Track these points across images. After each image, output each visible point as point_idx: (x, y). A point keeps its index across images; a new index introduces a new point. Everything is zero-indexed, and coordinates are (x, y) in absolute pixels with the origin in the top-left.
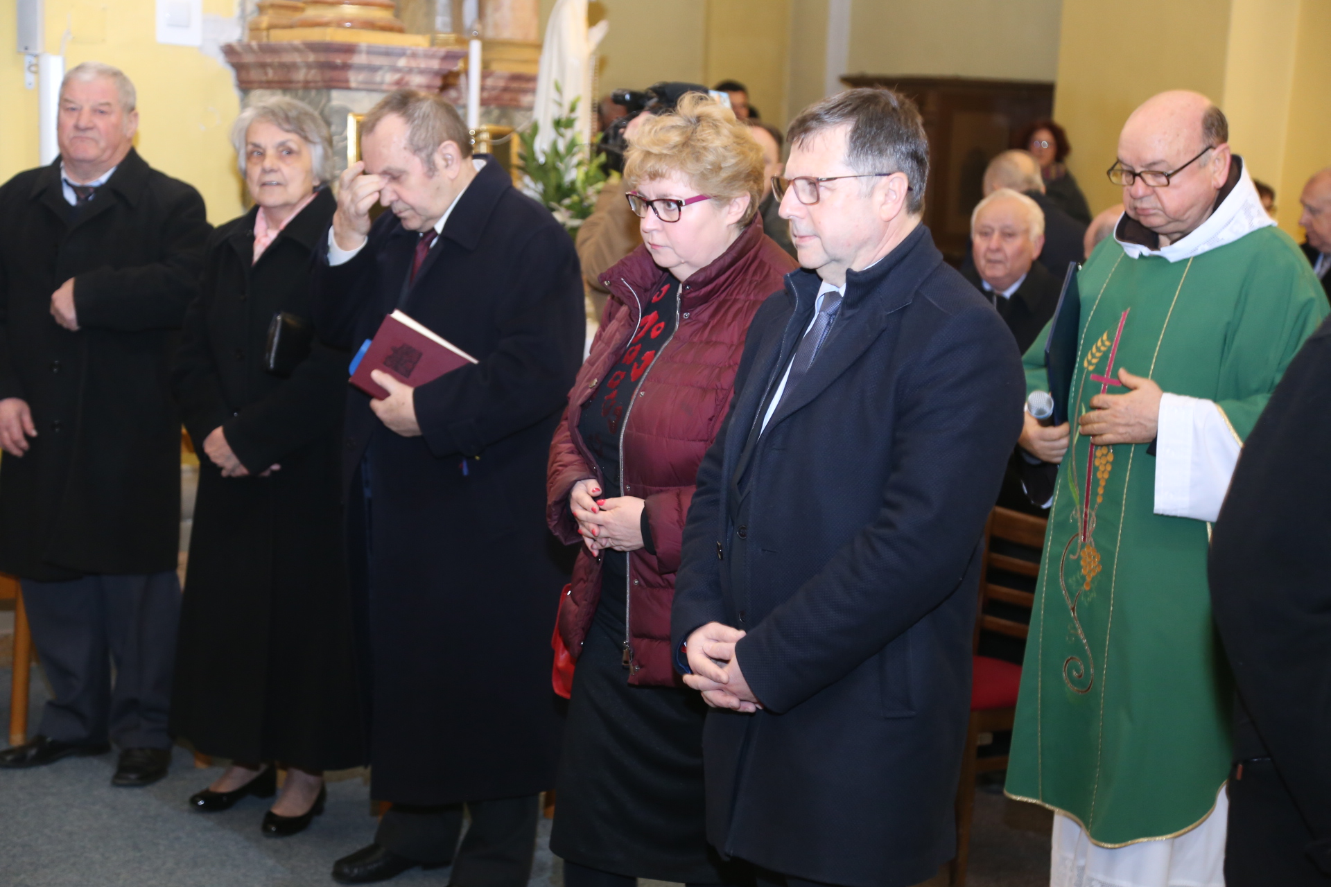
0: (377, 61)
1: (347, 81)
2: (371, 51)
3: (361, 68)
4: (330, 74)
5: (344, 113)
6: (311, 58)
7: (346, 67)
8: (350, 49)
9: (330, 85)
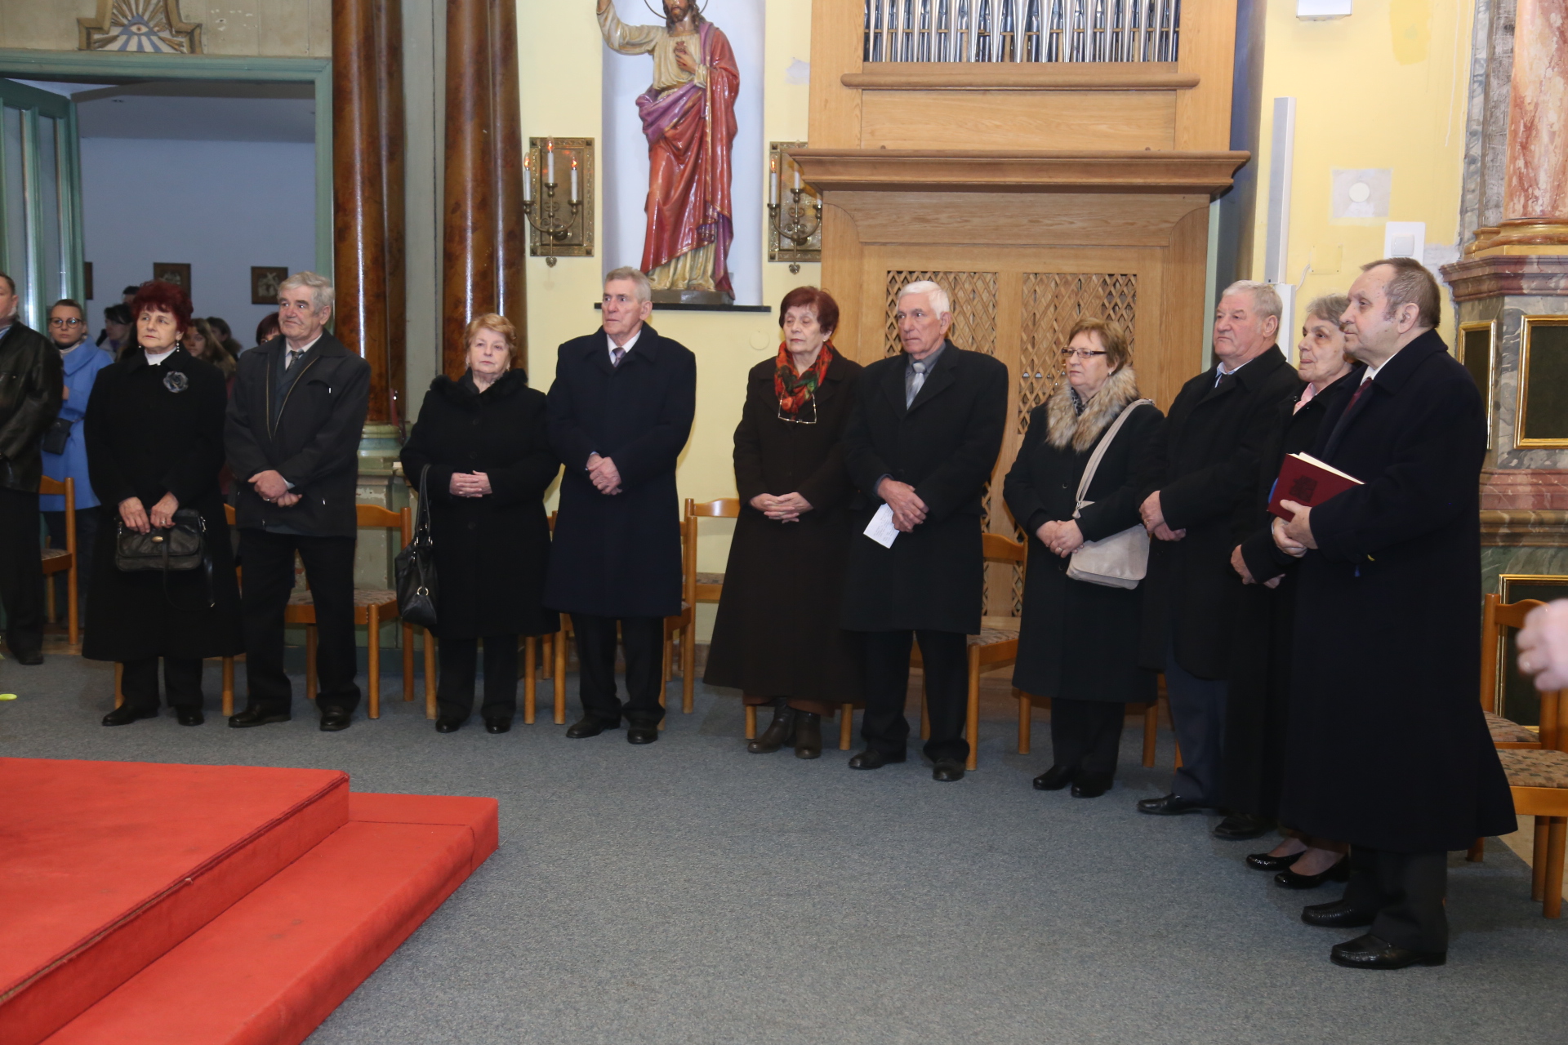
0: (1549, 270)
1: (1521, 289)
2: (1541, 261)
3: (1533, 276)
4: (1503, 283)
5: (1516, 315)
6: (1488, 270)
7: (1519, 276)
8: (1521, 261)
9: (1501, 294)
